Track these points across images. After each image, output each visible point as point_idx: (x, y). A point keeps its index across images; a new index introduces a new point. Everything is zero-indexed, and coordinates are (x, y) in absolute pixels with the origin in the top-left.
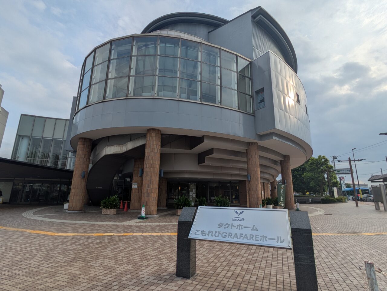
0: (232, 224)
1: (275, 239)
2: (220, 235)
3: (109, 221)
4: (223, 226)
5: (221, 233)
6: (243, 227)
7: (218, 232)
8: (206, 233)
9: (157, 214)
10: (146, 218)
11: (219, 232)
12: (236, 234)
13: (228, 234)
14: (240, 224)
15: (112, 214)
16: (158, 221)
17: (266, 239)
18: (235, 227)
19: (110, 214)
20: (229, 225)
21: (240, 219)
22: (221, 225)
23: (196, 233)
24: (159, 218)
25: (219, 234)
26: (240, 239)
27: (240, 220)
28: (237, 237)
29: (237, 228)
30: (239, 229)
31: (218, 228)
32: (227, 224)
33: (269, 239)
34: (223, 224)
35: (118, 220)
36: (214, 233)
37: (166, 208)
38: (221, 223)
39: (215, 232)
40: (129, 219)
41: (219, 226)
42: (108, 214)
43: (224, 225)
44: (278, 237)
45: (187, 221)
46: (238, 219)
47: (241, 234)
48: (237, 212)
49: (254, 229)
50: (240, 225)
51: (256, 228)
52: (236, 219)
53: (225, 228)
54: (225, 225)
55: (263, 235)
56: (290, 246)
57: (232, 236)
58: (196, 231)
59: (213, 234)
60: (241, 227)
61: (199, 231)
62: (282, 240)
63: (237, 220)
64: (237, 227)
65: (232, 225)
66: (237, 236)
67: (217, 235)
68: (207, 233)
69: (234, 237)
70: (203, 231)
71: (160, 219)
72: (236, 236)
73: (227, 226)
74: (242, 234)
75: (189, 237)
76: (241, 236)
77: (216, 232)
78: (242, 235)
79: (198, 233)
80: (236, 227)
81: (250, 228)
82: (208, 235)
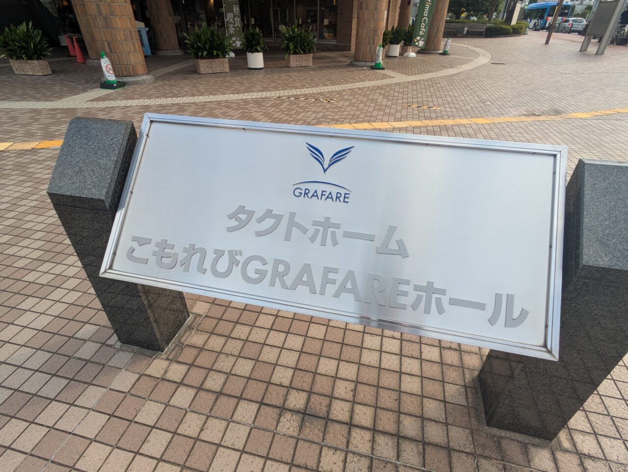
0: (292, 215)
1: (481, 306)
2: (237, 270)
3: (23, 98)
4: (253, 226)
5: (241, 259)
6: (339, 233)
7: (226, 253)
8: (176, 255)
9: (147, 74)
10: (121, 85)
11: (230, 252)
12: (307, 268)
13: (269, 268)
14: (327, 219)
15: (40, 74)
16: (150, 93)
17: (439, 302)
18: (304, 231)
19: (34, 74)
20: (279, 218)
21: (328, 189)
22: (243, 217)
23: (134, 254)
24: (154, 82)
25: (233, 262)
26: (322, 293)
27: (330, 196)
28: (310, 284)
29: (313, 240)
30: (323, 244)
31: (230, 230)
32: (269, 214)
33: (453, 302)
34: (251, 214)
35: (49, 94)
36: (210, 257)
37: (179, 53)
38: (241, 209)
39: (216, 251)
40: (80, 87)
41: (234, 223)
42: (31, 73)
43: (256, 217)
44: (498, 297)
45: (85, 194)
46: (320, 188)
47: (327, 270)
48: (316, 153)
49: (393, 246)
50: (327, 224)
51: (400, 243)
52: (312, 188)
53: (259, 234)
54: (260, 220)
55: (430, 284)
56: (550, 352)
57: (289, 280)
58: (135, 245)
59: (207, 265)
60: (333, 234)
61: (148, 241)
62: (516, 314)
63: (315, 195)
64: (311, 230)
65: (292, 223)
66: (310, 277)
67: (222, 266)
68: (182, 256)
69: (298, 282)
70: (164, 245)
71: (155, 87)
72: (305, 278)
73: (269, 222)
74: (336, 271)
75: (102, 270)
76: (326, 281)
77: (219, 254)
78: (331, 276)
79: (141, 252)
80: (310, 233)
81: (371, 238)
82: (186, 264)
